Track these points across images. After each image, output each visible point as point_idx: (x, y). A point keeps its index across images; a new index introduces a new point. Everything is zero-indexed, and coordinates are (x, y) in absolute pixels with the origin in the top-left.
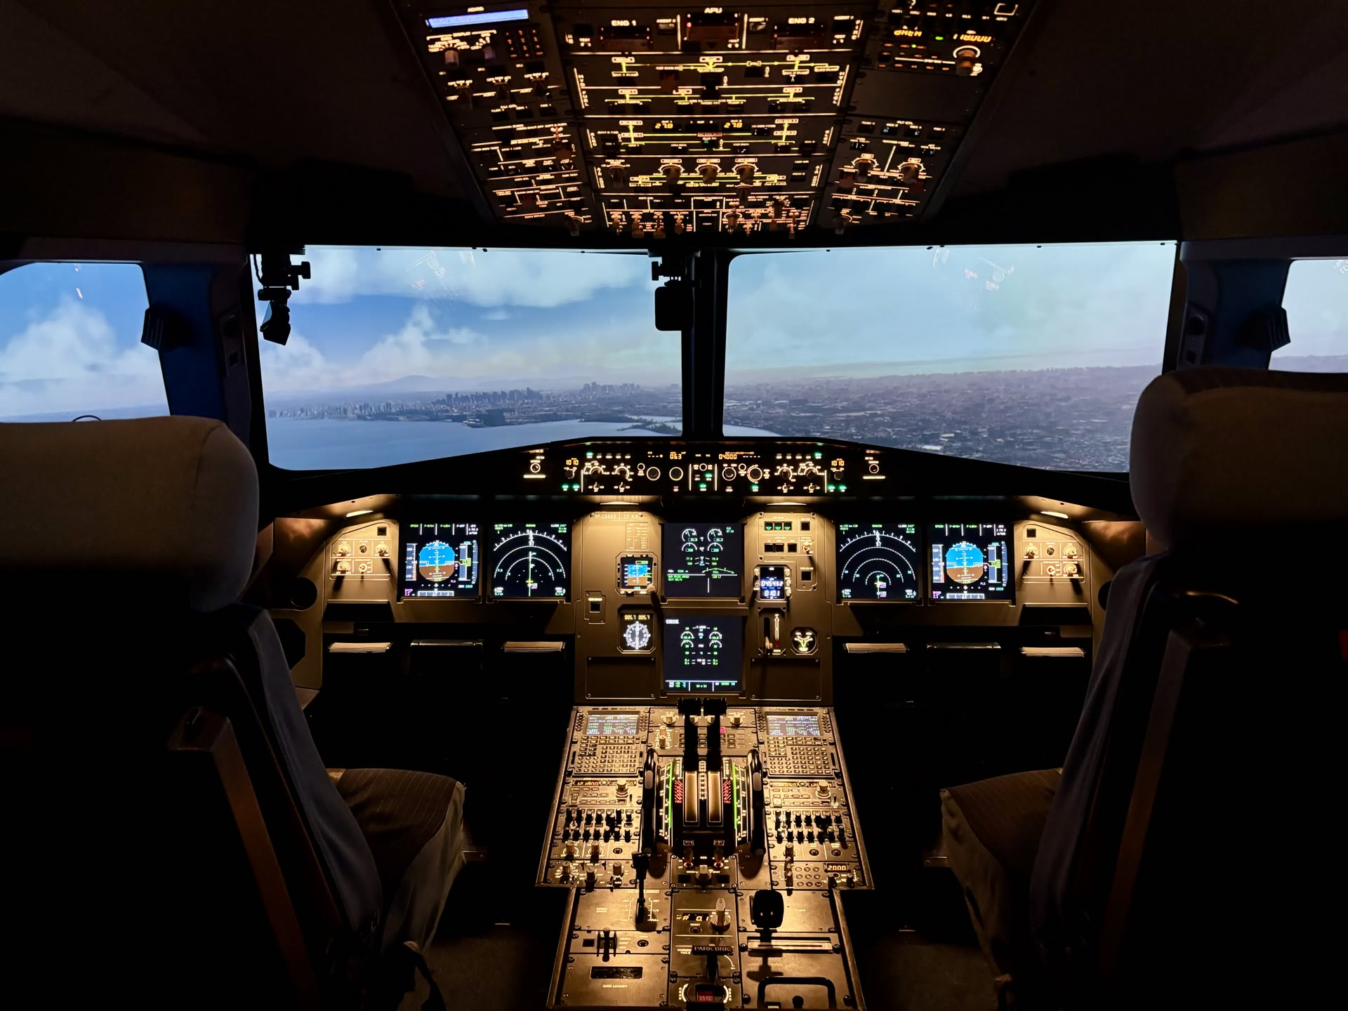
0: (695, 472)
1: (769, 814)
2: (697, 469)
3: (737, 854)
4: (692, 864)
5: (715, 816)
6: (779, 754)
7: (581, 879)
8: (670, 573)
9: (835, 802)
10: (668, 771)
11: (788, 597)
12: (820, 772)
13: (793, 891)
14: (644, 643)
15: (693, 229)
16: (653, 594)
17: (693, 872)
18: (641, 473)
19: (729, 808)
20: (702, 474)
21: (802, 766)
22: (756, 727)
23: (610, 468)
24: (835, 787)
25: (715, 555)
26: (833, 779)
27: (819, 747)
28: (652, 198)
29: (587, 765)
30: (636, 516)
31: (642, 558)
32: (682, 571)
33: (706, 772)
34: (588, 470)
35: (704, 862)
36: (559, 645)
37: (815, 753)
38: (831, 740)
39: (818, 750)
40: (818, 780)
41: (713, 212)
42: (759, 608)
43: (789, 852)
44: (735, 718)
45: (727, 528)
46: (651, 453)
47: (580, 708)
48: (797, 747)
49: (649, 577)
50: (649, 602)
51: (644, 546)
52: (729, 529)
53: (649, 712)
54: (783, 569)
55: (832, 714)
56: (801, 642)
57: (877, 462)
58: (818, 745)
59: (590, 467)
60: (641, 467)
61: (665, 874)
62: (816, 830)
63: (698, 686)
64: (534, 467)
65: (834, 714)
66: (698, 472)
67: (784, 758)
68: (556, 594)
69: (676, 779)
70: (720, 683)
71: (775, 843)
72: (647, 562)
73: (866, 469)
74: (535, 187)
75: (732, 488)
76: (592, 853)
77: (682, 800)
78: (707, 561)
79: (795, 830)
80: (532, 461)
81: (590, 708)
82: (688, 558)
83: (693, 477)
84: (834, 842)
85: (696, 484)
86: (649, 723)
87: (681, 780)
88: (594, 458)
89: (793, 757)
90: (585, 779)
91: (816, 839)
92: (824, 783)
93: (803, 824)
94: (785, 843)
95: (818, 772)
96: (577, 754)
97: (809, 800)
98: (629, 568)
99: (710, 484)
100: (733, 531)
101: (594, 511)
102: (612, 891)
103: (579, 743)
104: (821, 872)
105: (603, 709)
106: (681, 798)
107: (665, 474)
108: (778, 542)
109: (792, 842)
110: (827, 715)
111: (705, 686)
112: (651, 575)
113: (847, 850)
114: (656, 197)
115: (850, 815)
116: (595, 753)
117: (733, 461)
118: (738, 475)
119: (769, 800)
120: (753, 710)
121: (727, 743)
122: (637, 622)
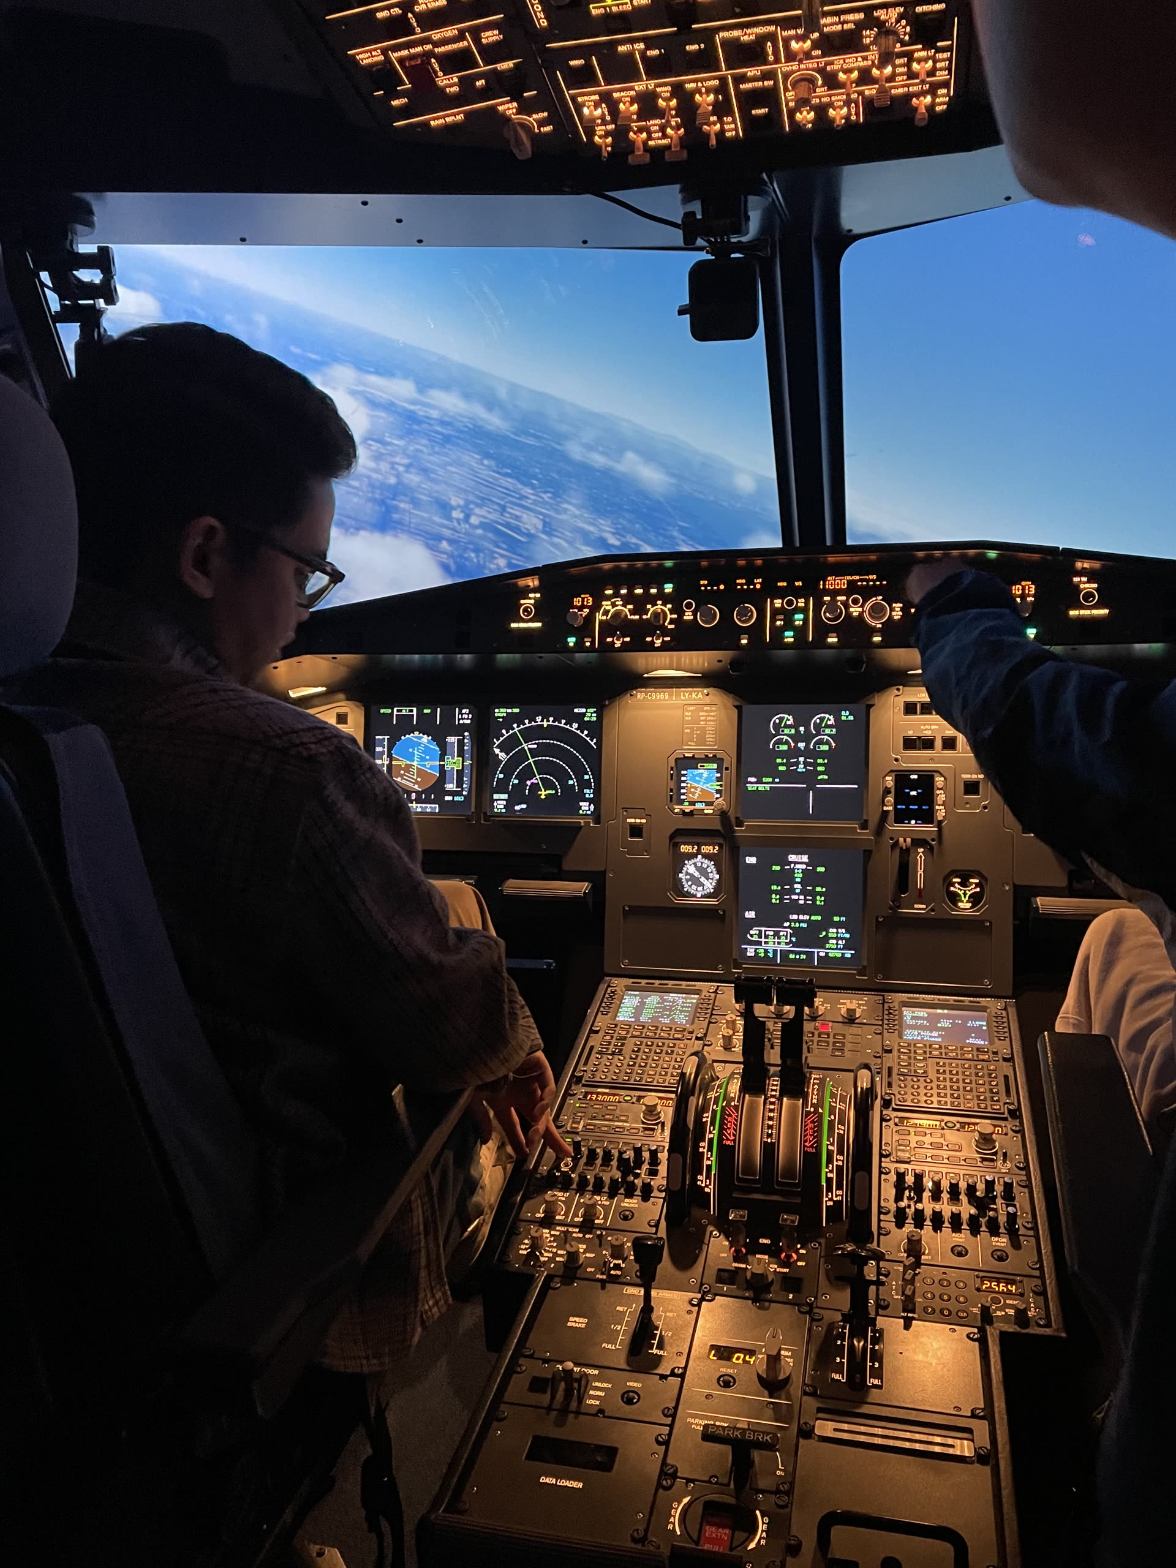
0: (775, 612)
1: (887, 1174)
2: (779, 605)
3: (823, 1241)
4: (744, 1250)
5: (789, 1171)
6: (915, 1071)
7: (558, 1259)
8: (751, 783)
9: (1004, 1161)
10: (720, 1087)
11: (940, 822)
12: (983, 1106)
13: (914, 1322)
14: (709, 886)
15: (737, 132)
16: (723, 814)
17: (744, 1266)
18: (688, 616)
19: (812, 1160)
20: (788, 616)
21: (952, 1095)
22: (882, 1025)
23: (640, 609)
24: (1006, 1134)
25: (822, 755)
26: (1005, 1119)
27: (985, 1064)
28: (642, 46)
29: (605, 1068)
30: (698, 695)
31: (707, 759)
32: (770, 780)
33: (780, 1100)
34: (606, 612)
35: (764, 1249)
36: (583, 887)
37: (977, 1074)
38: (1005, 1051)
39: (982, 1069)
40: (978, 1121)
41: (765, 76)
42: (892, 839)
43: (914, 1248)
44: (848, 1010)
45: (843, 713)
46: (706, 582)
47: (614, 979)
48: (947, 1061)
49: (719, 788)
50: (718, 826)
51: (710, 738)
52: (845, 715)
53: (716, 992)
54: (932, 777)
55: (1012, 1011)
56: (961, 893)
57: (1095, 585)
58: (983, 1060)
59: (610, 607)
60: (689, 606)
61: (698, 1262)
62: (967, 1210)
63: (792, 956)
64: (525, 610)
65: (1014, 1009)
66: (782, 611)
67: (922, 1079)
68: (581, 812)
69: (729, 1104)
70: (827, 953)
71: (892, 1226)
72: (715, 766)
73: (1074, 598)
74: (419, 35)
75: (837, 637)
76: (584, 1216)
77: (734, 1141)
78: (810, 764)
79: (927, 1206)
80: (522, 602)
81: (629, 981)
82: (779, 761)
83: (773, 620)
84: (998, 1235)
85: (777, 633)
86: (713, 1009)
87: (736, 1107)
88: (616, 594)
89: (938, 1078)
90: (599, 1090)
91: (965, 1226)
92: (986, 1126)
93: (945, 1196)
94: (909, 1227)
95: (979, 1107)
96: (595, 1050)
97: (958, 1154)
98: (689, 775)
99: (801, 632)
100: (851, 718)
101: (636, 688)
102: (603, 1288)
103: (601, 1034)
104: (971, 1292)
105: (647, 983)
106: (732, 1138)
107: (726, 617)
108: (927, 733)
109: (921, 1228)
110: (1004, 1012)
111: (803, 957)
112: (721, 785)
113: (1020, 1252)
114: (650, 42)
115: (1029, 1186)
116: (621, 1050)
117: (839, 592)
118: (849, 615)
119: (889, 1148)
120: (881, 998)
121: (831, 1047)
122: (700, 857)
